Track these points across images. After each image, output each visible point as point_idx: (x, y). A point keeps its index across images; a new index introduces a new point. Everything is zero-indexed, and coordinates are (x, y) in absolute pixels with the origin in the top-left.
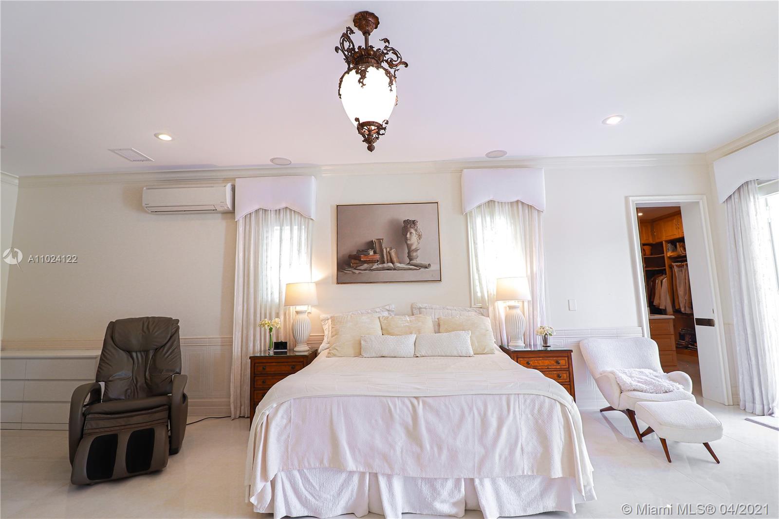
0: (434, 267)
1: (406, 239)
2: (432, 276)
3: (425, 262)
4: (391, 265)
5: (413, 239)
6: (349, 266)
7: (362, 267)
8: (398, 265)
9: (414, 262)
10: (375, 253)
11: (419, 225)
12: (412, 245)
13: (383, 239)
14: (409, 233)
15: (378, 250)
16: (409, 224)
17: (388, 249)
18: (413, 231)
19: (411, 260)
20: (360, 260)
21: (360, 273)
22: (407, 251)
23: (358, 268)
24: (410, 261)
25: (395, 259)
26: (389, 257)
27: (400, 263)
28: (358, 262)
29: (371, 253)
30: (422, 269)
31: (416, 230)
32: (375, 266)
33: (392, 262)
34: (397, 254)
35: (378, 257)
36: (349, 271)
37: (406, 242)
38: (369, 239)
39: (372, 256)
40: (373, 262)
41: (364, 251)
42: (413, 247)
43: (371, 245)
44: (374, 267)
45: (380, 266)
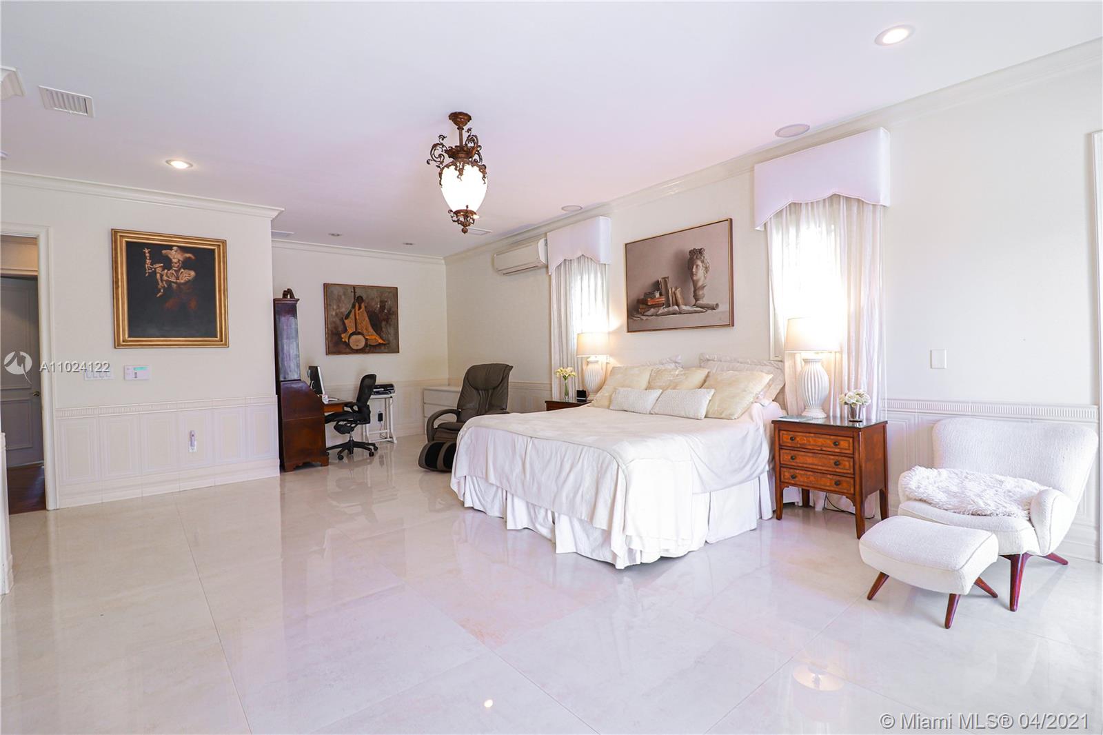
0: (724, 307)
1: (692, 274)
2: (720, 319)
3: (712, 303)
4: (676, 307)
5: (700, 273)
6: (638, 312)
7: (649, 313)
8: (684, 307)
9: (700, 302)
10: (661, 295)
11: (706, 254)
12: (698, 281)
13: (668, 278)
14: (695, 267)
15: (663, 291)
16: (696, 254)
17: (673, 290)
18: (699, 263)
19: (697, 300)
20: (647, 305)
21: (647, 319)
22: (692, 289)
23: (646, 314)
24: (696, 301)
25: (680, 301)
26: (674, 299)
27: (686, 305)
28: (644, 306)
29: (657, 295)
30: (709, 311)
31: (703, 262)
32: (661, 310)
33: (677, 305)
34: (682, 293)
35: (663, 299)
36: (638, 318)
37: (692, 278)
38: (654, 280)
39: (658, 298)
40: (658, 306)
41: (650, 294)
42: (700, 284)
43: (656, 285)
44: (660, 312)
45: (666, 310)
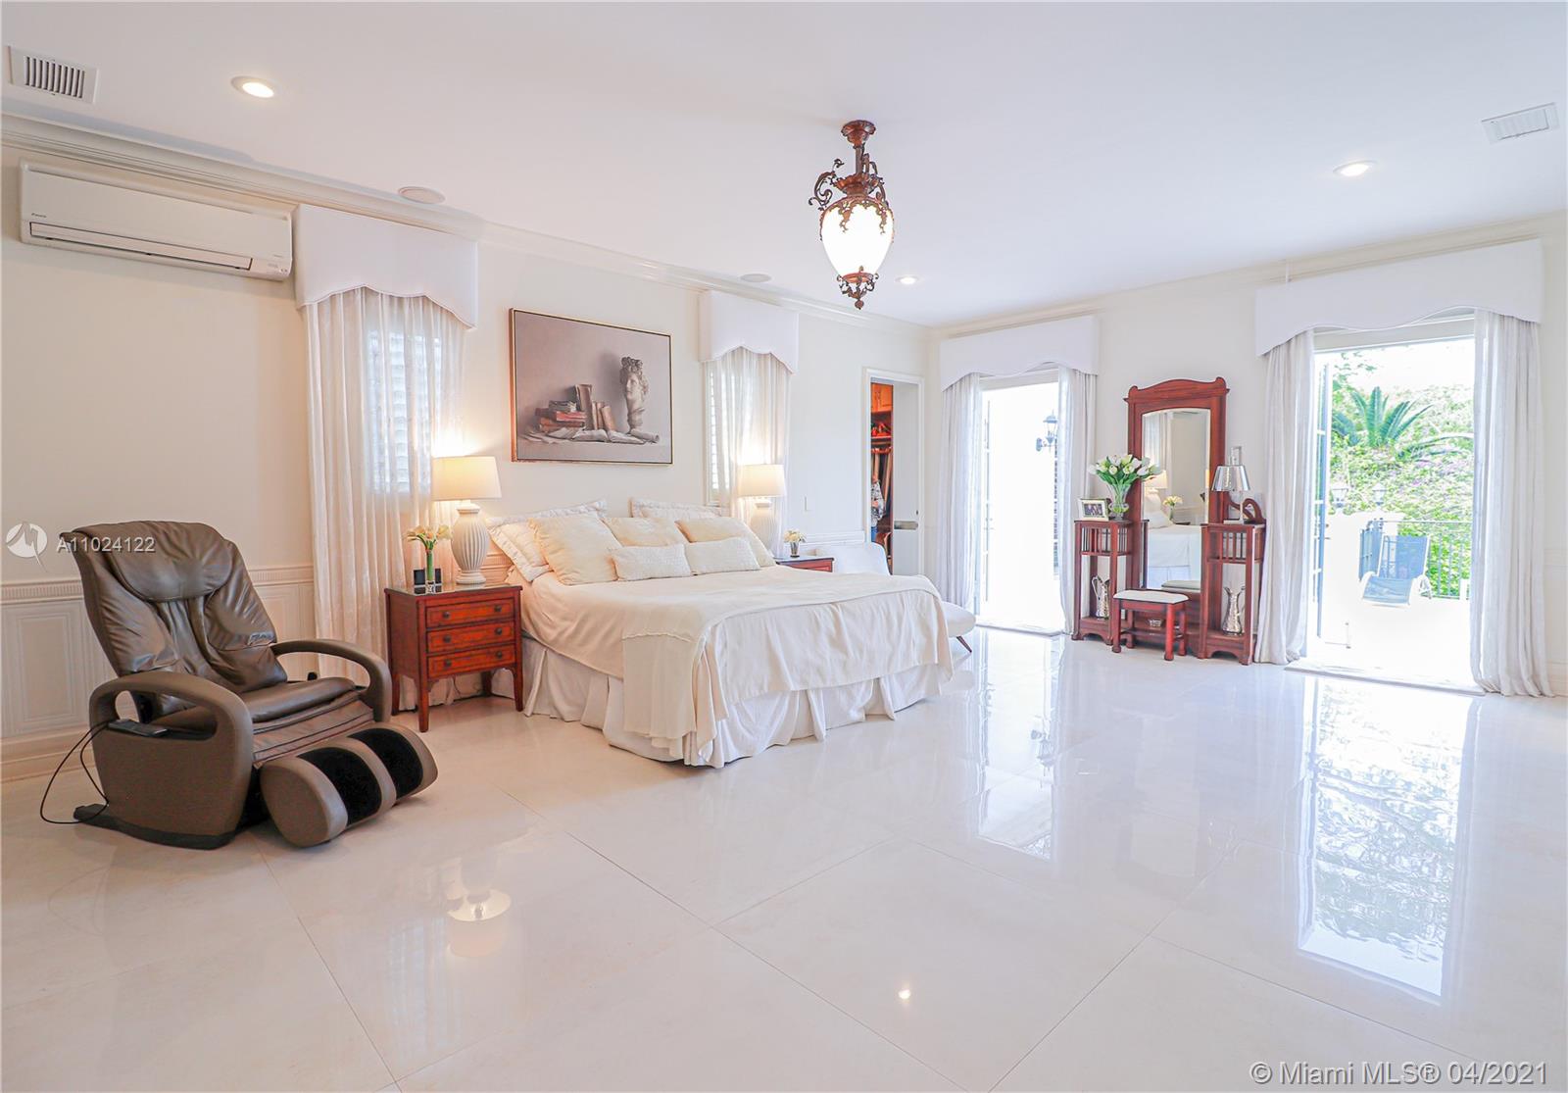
0: (664, 442)
1: (626, 391)
2: (660, 456)
3: (652, 434)
4: (603, 432)
5: (636, 393)
6: (538, 430)
7: (558, 434)
8: (614, 434)
9: (636, 430)
10: (579, 409)
11: (644, 368)
12: (633, 402)
13: (591, 386)
14: (629, 382)
15: (584, 406)
16: (630, 365)
17: (599, 405)
18: (635, 377)
19: (632, 426)
20: (555, 420)
21: (554, 443)
22: (626, 411)
23: (551, 434)
24: (631, 428)
25: (609, 423)
26: (600, 419)
27: (617, 431)
28: (551, 422)
29: (573, 408)
30: (648, 444)
31: (640, 378)
32: (579, 433)
33: (605, 428)
34: (612, 414)
35: (583, 416)
36: (536, 439)
37: (626, 396)
38: (569, 383)
39: (574, 414)
40: (573, 424)
41: (562, 404)
42: (636, 406)
43: (572, 393)
44: (577, 435)
45: (588, 433)
